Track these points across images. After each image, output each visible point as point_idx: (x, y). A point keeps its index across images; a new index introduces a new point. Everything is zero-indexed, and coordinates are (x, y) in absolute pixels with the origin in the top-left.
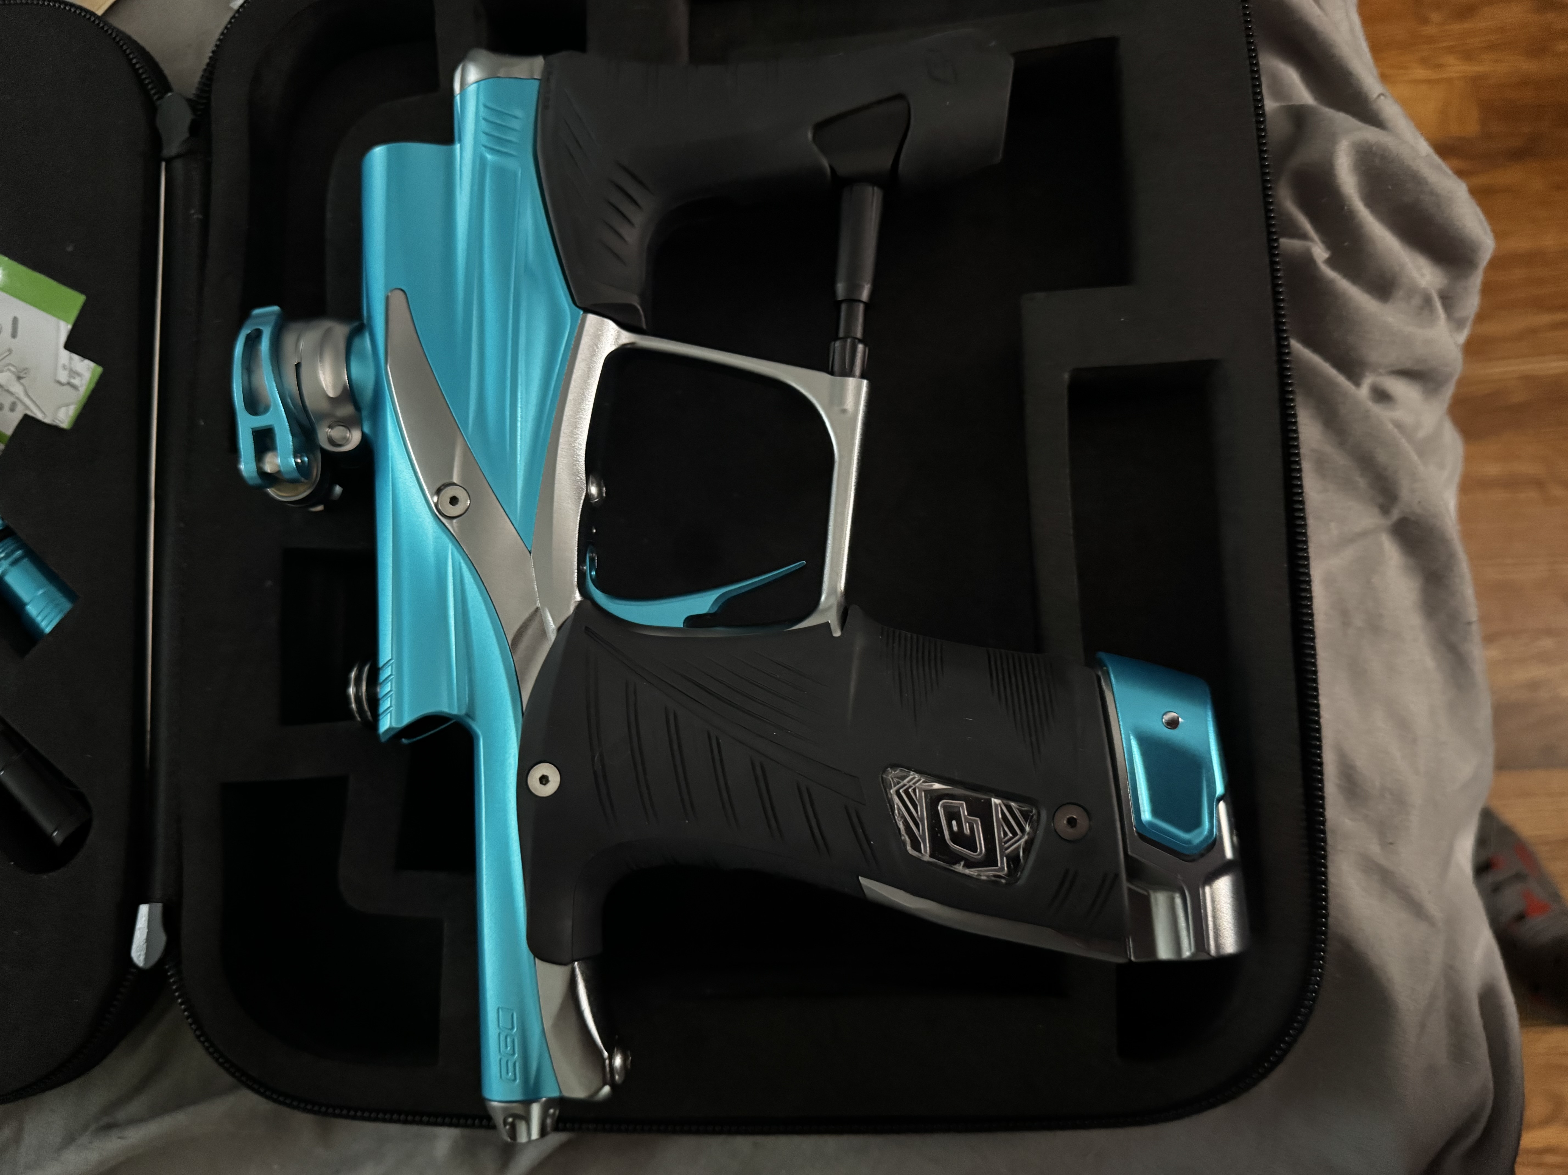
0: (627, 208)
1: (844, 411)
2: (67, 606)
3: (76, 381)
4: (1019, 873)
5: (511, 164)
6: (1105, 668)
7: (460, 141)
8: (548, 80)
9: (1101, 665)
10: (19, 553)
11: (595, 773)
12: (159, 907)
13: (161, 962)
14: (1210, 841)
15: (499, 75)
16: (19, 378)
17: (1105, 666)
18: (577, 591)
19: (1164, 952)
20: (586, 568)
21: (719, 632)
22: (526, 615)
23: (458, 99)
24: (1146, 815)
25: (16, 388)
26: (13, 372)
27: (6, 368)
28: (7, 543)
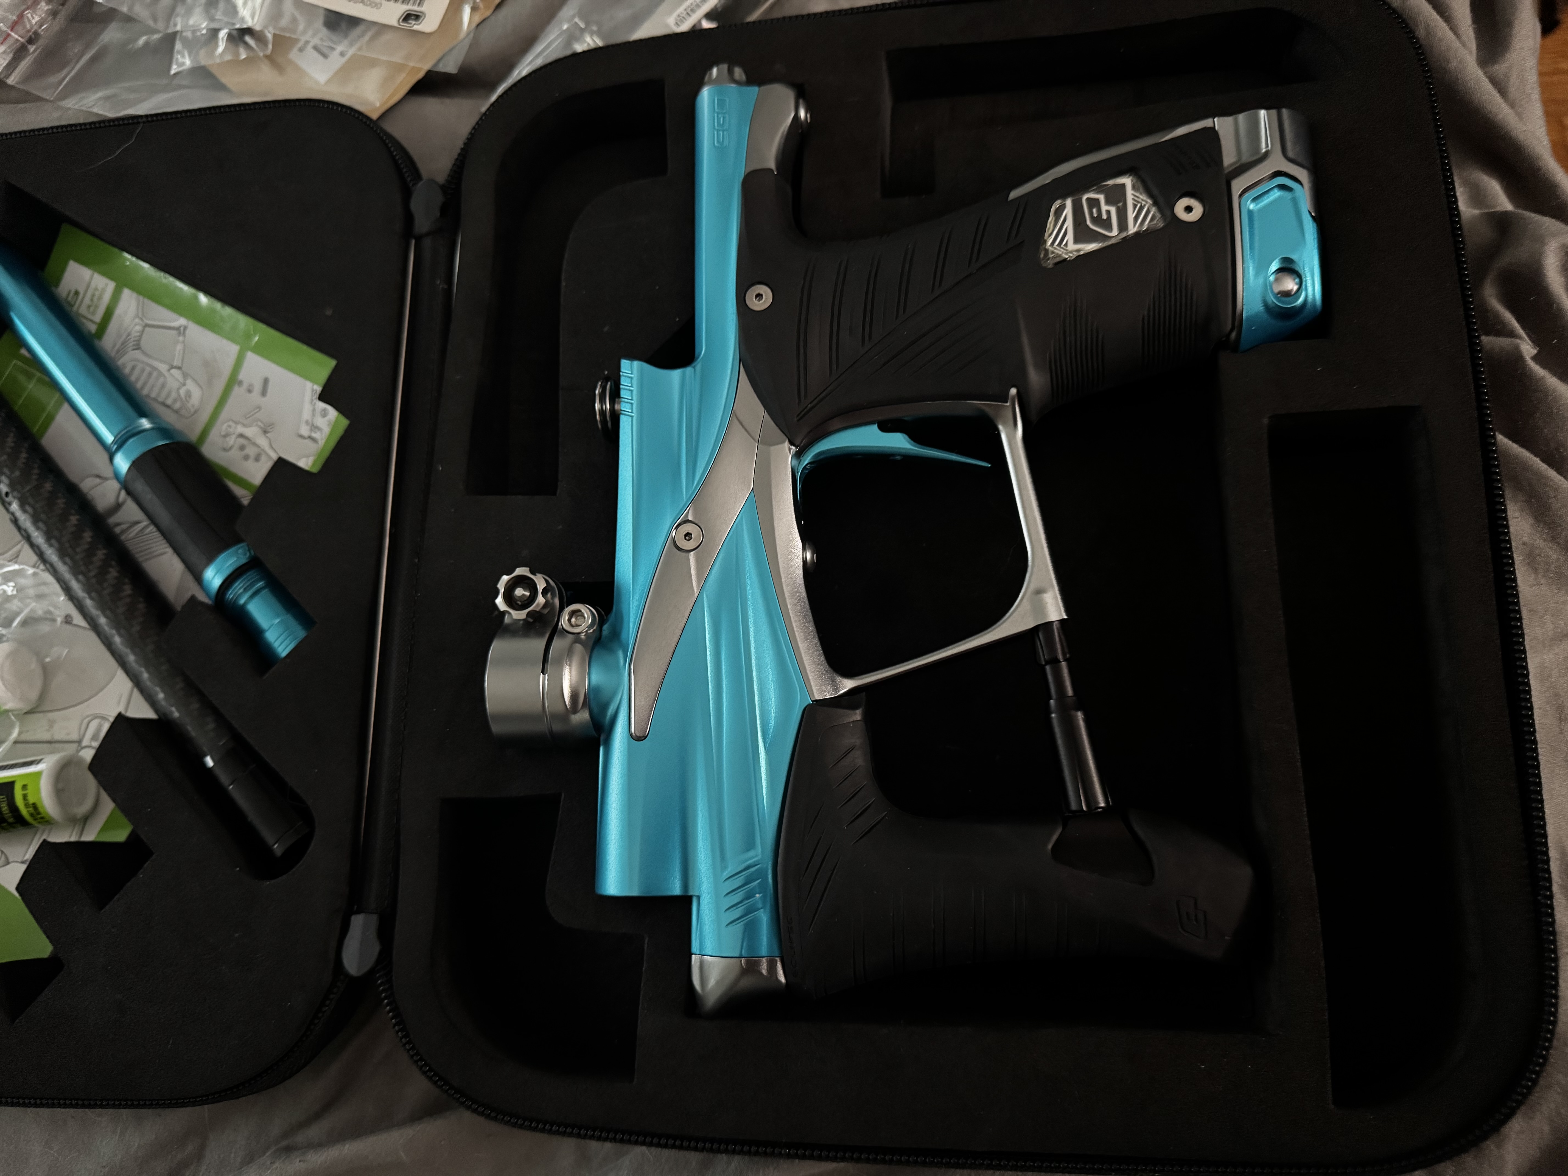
2: (301, 634)
3: (315, 435)
10: (260, 584)
12: (374, 919)
13: (371, 972)
16: (265, 432)
25: (262, 442)
26: (261, 428)
27: (255, 424)
28: (251, 575)
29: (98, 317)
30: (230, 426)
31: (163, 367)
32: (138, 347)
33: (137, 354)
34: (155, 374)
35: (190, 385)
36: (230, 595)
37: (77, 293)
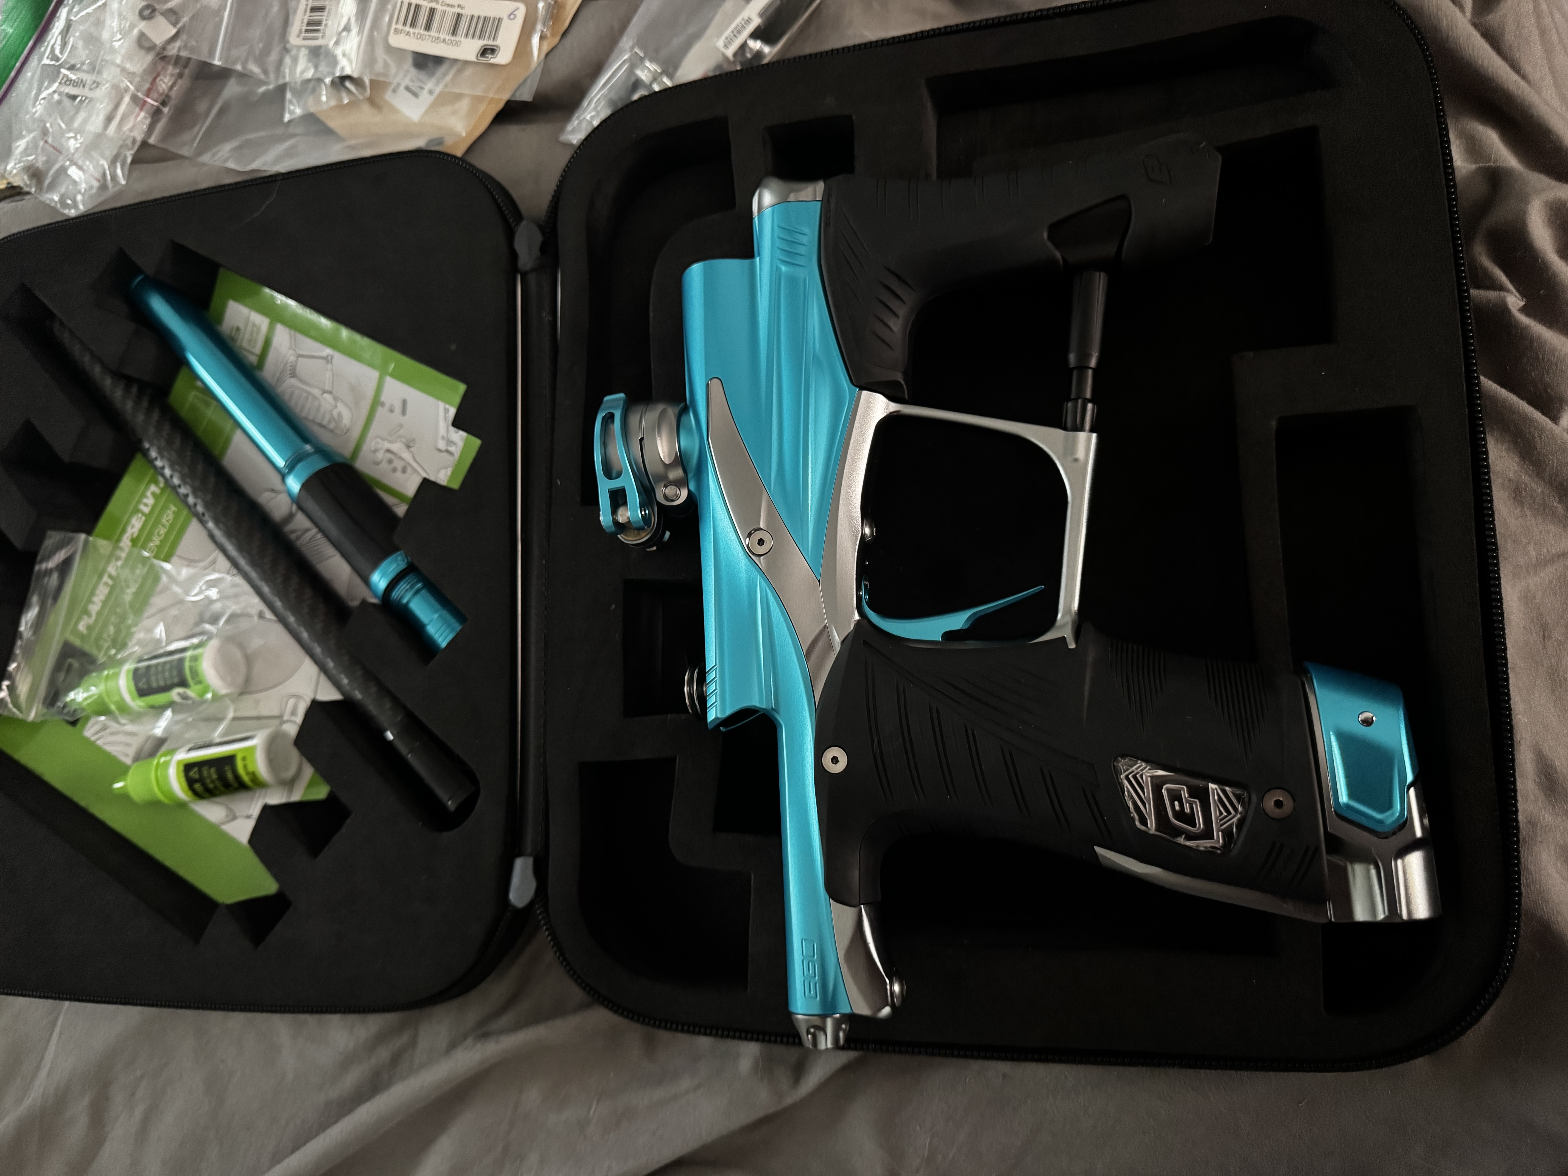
0: (894, 304)
1: (1076, 460)
2: (458, 627)
3: (452, 449)
4: (1232, 846)
5: (801, 273)
6: (1309, 675)
7: (759, 254)
8: (828, 201)
9: (1306, 672)
10: (419, 585)
11: (874, 756)
12: (530, 861)
13: (531, 904)
14: (1402, 821)
15: (789, 200)
16: (408, 447)
17: (1309, 672)
18: (856, 612)
19: (1360, 914)
20: (862, 593)
21: (971, 645)
22: (817, 631)
23: (756, 220)
24: (1344, 798)
25: (406, 455)
26: (404, 443)
27: (399, 440)
28: (411, 578)
29: (258, 350)
30: (378, 443)
31: (316, 392)
32: (293, 375)
33: (293, 381)
34: (310, 397)
35: (341, 407)
36: (395, 594)
37: (238, 329)
